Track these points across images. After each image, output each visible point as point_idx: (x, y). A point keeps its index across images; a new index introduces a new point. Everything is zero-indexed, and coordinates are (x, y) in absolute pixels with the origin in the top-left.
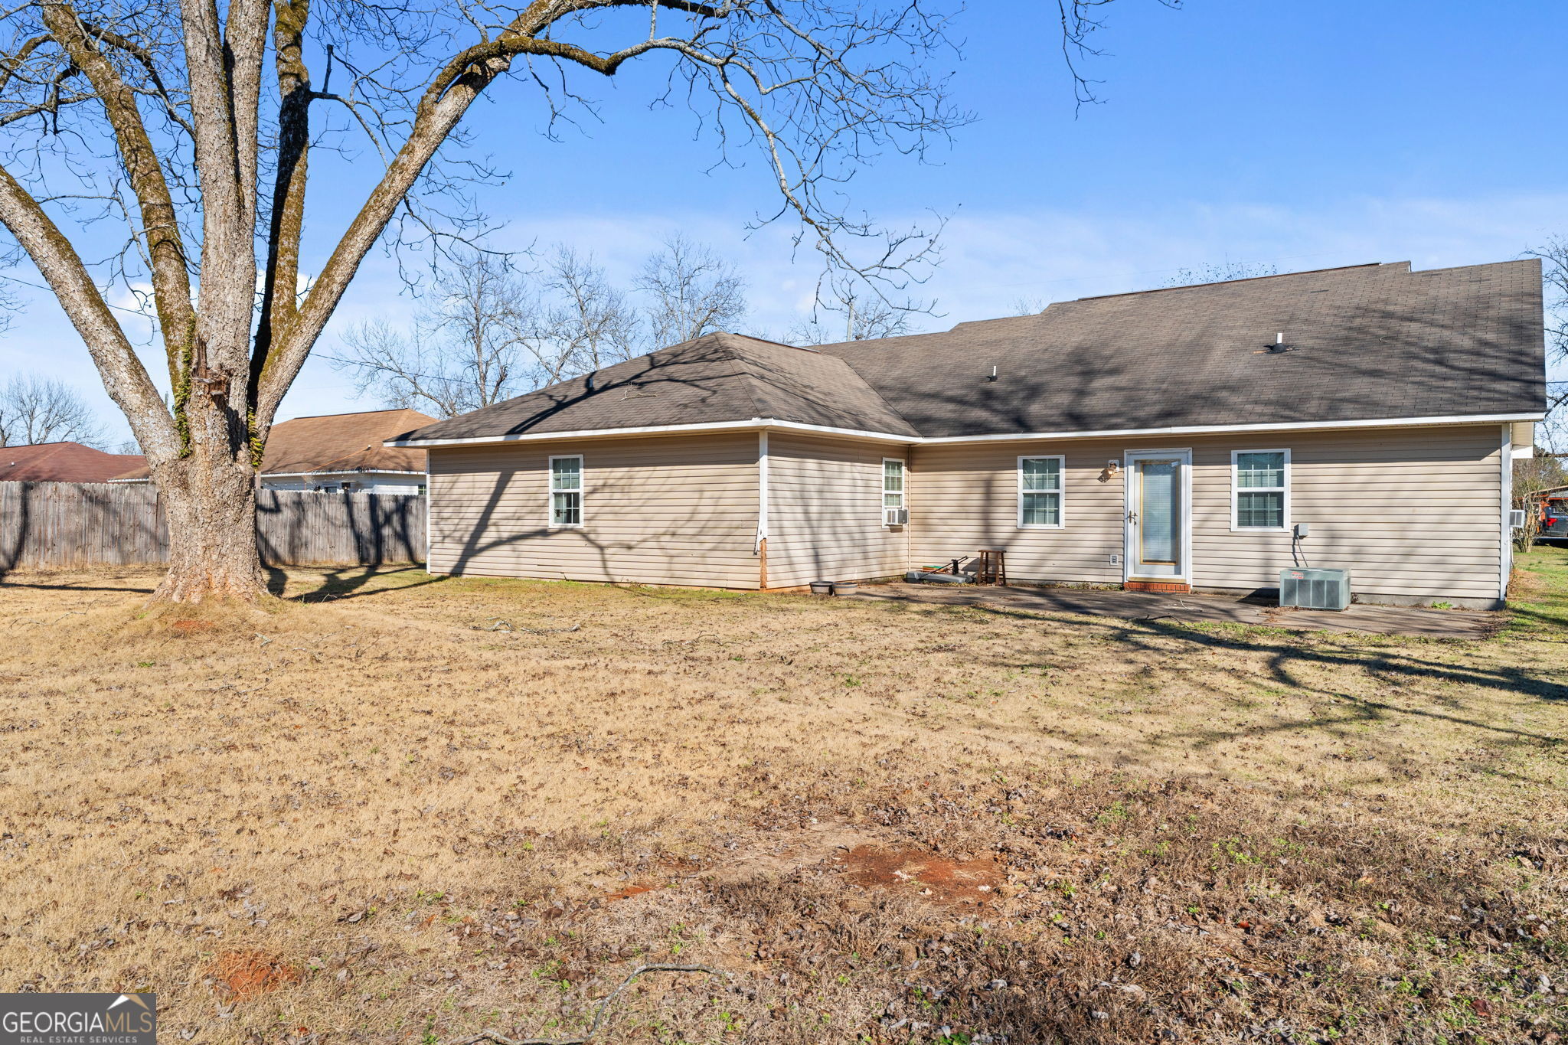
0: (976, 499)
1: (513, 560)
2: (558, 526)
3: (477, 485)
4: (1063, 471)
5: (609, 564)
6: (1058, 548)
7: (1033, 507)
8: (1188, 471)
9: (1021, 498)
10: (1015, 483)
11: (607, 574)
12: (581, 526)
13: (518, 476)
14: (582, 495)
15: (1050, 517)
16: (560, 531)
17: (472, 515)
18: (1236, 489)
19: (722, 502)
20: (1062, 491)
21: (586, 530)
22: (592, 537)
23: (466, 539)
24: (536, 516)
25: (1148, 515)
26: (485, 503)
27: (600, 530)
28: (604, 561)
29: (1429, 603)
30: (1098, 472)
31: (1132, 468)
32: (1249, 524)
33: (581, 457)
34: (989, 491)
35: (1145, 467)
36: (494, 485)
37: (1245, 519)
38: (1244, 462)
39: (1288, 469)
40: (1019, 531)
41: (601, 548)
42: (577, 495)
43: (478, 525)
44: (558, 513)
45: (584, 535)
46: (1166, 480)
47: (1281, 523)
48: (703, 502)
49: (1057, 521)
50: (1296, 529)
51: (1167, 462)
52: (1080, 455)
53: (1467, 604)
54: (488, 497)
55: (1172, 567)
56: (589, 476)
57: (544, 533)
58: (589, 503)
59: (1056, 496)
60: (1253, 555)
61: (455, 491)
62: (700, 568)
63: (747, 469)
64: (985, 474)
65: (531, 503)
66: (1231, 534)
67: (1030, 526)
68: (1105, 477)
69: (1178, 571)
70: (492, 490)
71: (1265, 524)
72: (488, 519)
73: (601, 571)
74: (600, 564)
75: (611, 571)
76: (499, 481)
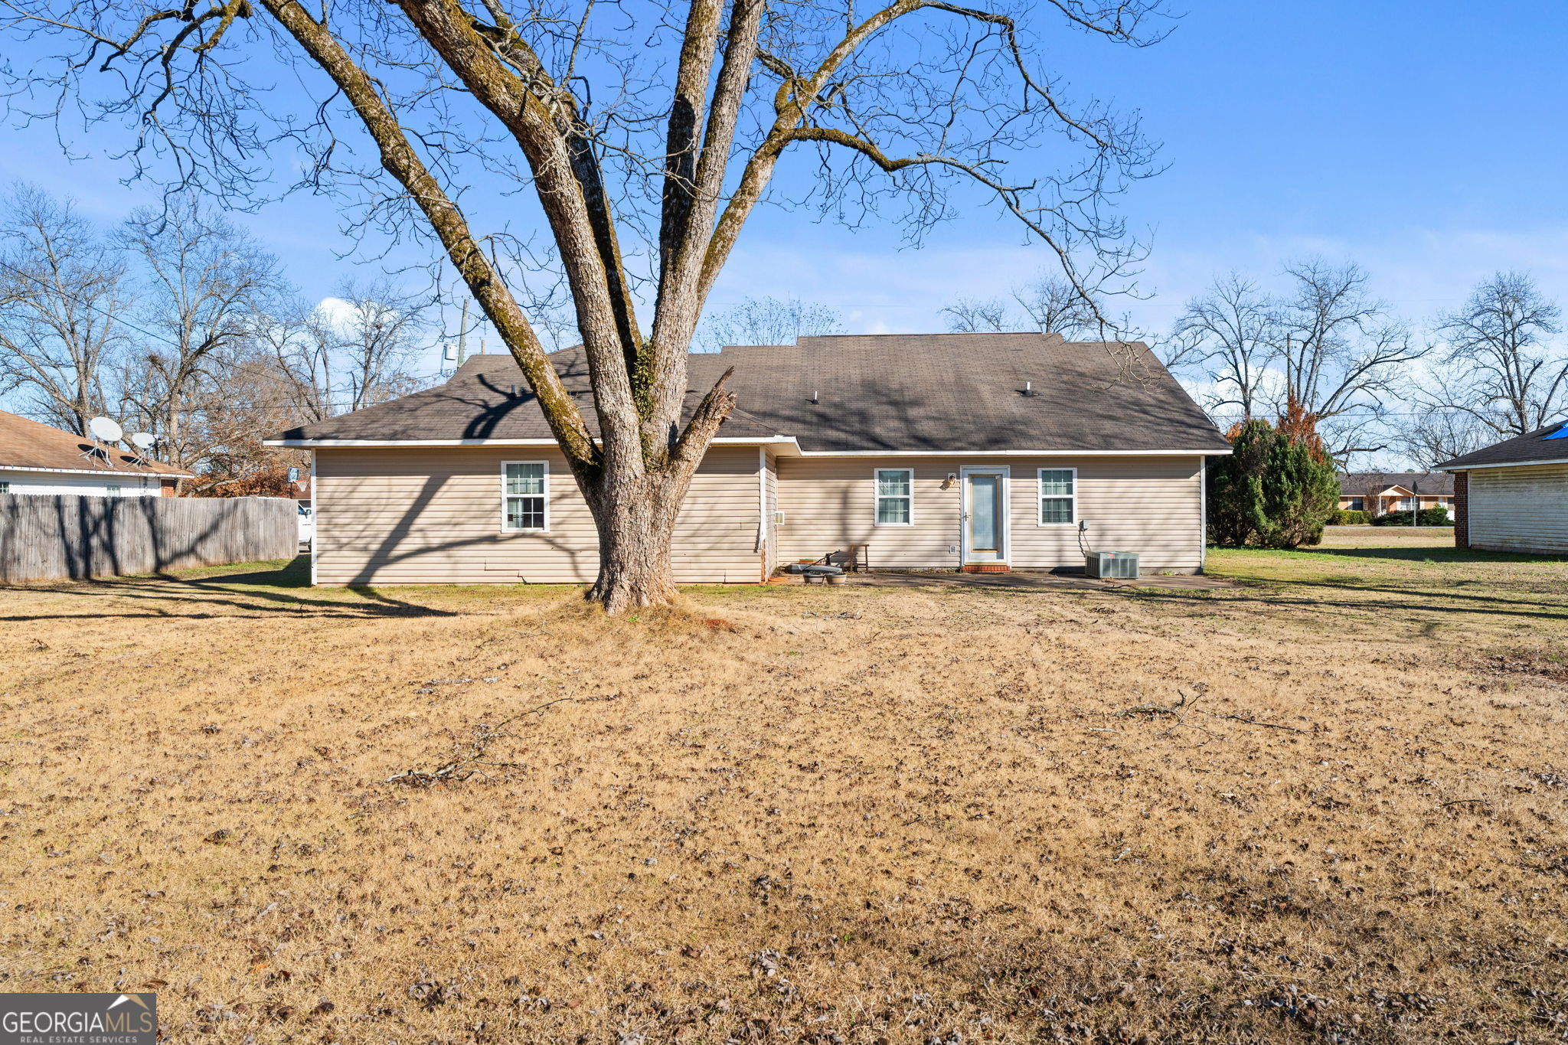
0: (834, 506)
1: (449, 566)
2: (514, 530)
3: (395, 488)
4: (912, 481)
5: (581, 566)
6: (904, 545)
7: (885, 510)
8: (1008, 483)
9: (877, 502)
10: (870, 491)
11: (579, 576)
12: (547, 530)
13: (454, 480)
14: (546, 500)
15: (900, 517)
16: (516, 537)
17: (385, 522)
18: (1041, 496)
19: (718, 506)
20: (911, 496)
21: (551, 534)
22: (559, 541)
23: (375, 547)
24: (483, 521)
25: (975, 515)
26: (406, 508)
27: (569, 534)
28: (574, 563)
29: (1161, 572)
30: (940, 482)
31: (966, 480)
32: (1049, 521)
33: (546, 464)
34: (845, 498)
35: (975, 479)
36: (419, 489)
37: (1047, 518)
38: (1046, 477)
39: (1075, 482)
40: (874, 528)
41: (572, 553)
42: (542, 500)
43: (394, 532)
44: (510, 518)
45: (550, 541)
46: (988, 489)
47: (1070, 519)
48: (697, 507)
49: (907, 520)
50: (1082, 524)
51: (993, 477)
52: (926, 469)
53: (1183, 571)
54: (411, 502)
55: (994, 554)
56: (555, 481)
57: (493, 539)
58: (555, 507)
59: (906, 502)
60: (1051, 545)
61: (355, 495)
62: (694, 566)
63: (747, 478)
64: (843, 483)
65: (474, 508)
66: (1038, 527)
67: (884, 524)
68: (945, 486)
69: (1001, 556)
70: (416, 495)
71: (1059, 521)
72: (411, 524)
73: (572, 573)
74: (569, 566)
75: (582, 572)
76: (426, 486)
